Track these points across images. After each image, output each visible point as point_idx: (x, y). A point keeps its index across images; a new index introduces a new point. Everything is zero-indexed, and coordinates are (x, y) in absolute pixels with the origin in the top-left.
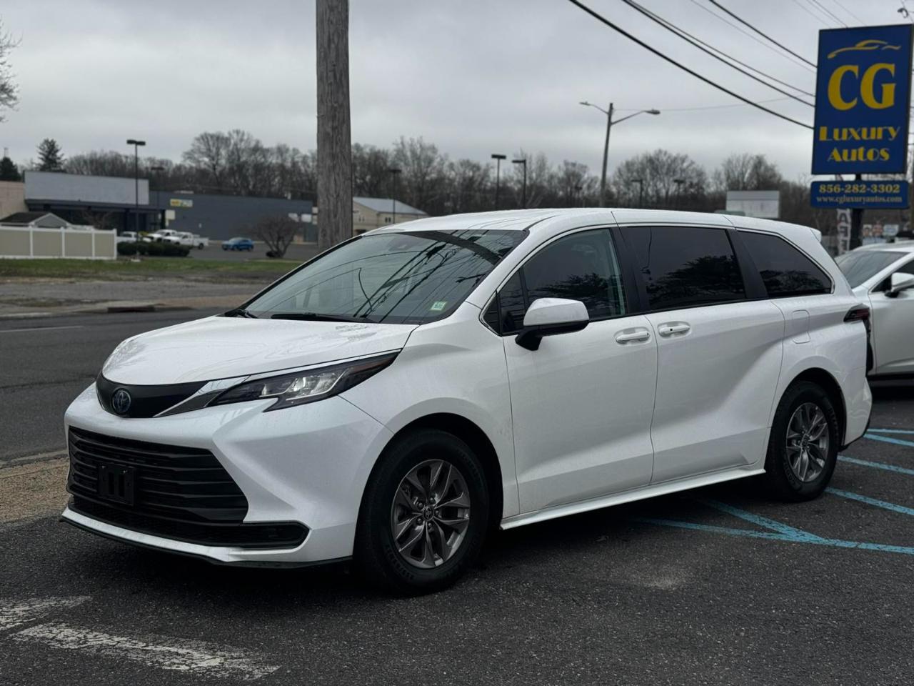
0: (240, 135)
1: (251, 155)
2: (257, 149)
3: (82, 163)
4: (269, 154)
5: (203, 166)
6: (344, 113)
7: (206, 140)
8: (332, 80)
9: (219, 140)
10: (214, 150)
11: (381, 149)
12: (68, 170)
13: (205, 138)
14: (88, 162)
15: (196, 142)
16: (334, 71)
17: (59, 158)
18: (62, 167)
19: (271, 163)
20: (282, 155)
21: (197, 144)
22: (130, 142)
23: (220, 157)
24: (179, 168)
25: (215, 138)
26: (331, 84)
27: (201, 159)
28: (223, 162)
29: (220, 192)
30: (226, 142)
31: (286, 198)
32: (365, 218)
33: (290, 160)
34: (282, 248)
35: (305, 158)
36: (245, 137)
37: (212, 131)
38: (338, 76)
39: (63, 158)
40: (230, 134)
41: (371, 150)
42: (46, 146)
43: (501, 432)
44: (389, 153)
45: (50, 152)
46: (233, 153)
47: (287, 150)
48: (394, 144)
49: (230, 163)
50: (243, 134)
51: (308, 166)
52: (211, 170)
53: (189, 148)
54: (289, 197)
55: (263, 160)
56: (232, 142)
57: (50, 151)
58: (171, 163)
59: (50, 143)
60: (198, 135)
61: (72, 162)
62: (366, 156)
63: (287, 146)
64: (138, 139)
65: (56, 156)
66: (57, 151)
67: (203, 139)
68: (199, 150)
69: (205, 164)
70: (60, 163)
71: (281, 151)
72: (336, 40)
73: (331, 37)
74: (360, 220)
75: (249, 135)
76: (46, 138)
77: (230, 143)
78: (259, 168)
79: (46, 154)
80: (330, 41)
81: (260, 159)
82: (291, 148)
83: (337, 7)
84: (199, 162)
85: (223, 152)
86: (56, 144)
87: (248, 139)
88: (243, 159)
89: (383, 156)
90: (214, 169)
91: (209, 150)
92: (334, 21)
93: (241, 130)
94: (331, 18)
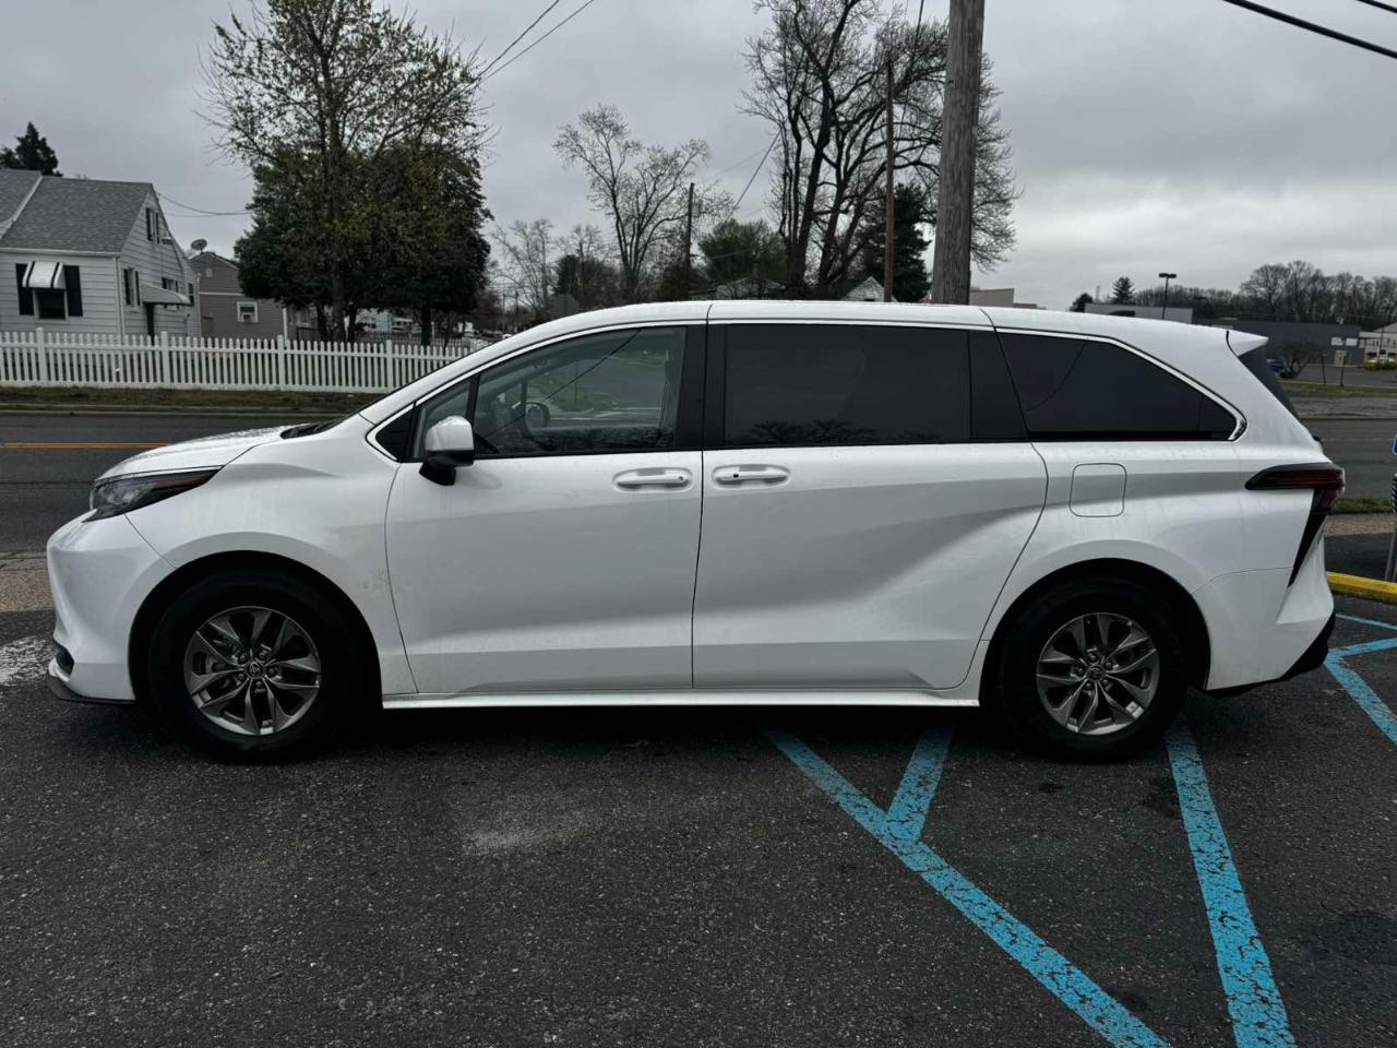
2: (1317, 278)
5: (1259, 295)
9: (1279, 271)
10: (1272, 280)
13: (1265, 270)
18: (1132, 300)
19: (1329, 291)
20: (1343, 283)
21: (1256, 275)
24: (1237, 298)
29: (1274, 319)
34: (1296, 370)
35: (1368, 285)
40: (1290, 265)
45: (1123, 289)
46: (1291, 282)
47: (1349, 278)
53: (1248, 279)
54: (1341, 322)
57: (1124, 285)
60: (1258, 267)
64: (1170, 273)
71: (1343, 279)
78: (1315, 295)
81: (1319, 287)
82: (1354, 275)
85: (1281, 282)
90: (1270, 298)
91: (1267, 281)
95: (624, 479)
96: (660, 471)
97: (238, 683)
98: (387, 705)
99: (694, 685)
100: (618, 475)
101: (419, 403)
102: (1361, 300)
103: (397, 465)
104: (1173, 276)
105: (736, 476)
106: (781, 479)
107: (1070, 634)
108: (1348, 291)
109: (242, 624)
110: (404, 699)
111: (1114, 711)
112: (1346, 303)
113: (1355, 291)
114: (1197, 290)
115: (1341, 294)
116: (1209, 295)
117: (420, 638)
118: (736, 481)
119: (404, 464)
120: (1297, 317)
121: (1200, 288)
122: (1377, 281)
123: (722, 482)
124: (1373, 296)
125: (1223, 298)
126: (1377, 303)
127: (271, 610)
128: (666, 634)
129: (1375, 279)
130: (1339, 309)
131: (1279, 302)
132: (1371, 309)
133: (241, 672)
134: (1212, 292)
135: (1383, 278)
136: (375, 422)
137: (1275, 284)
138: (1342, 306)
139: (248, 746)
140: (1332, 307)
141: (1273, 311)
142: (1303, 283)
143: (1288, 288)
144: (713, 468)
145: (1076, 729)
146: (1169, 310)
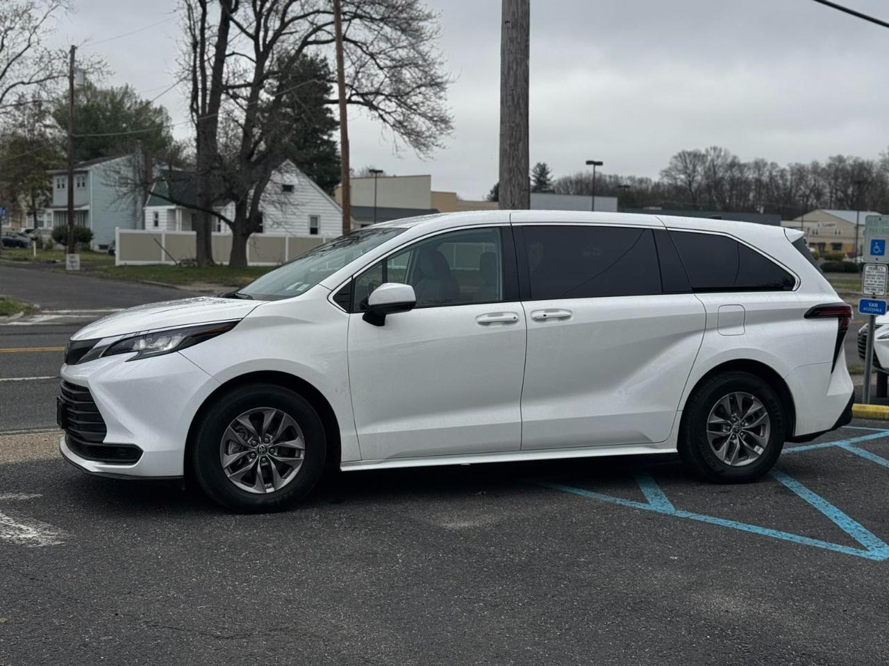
0: (717, 152)
1: (727, 171)
2: (733, 165)
3: (569, 184)
4: (746, 169)
5: (679, 183)
6: (520, 131)
7: (683, 158)
8: (510, 103)
9: (697, 157)
10: (691, 167)
11: (866, 160)
12: (556, 190)
13: (683, 156)
14: (574, 182)
15: (675, 160)
16: (512, 95)
17: (549, 180)
18: (551, 188)
20: (759, 170)
21: (674, 161)
22: (589, 163)
23: (696, 173)
24: (657, 185)
25: (692, 156)
26: (509, 106)
27: (677, 176)
28: (699, 178)
30: (703, 159)
31: (758, 212)
32: (842, 232)
33: (767, 174)
35: (783, 172)
36: (722, 154)
37: (690, 149)
38: (516, 99)
39: (552, 180)
40: (707, 151)
41: (855, 161)
42: (538, 169)
43: (336, 391)
44: (874, 163)
46: (709, 169)
47: (765, 164)
48: (880, 154)
49: (707, 179)
50: (721, 150)
51: (786, 180)
52: (688, 187)
53: (666, 166)
54: (762, 211)
55: (739, 175)
56: (709, 158)
58: (650, 180)
59: (541, 166)
60: (676, 154)
61: (559, 184)
62: (849, 168)
63: (766, 161)
64: (596, 160)
65: (546, 177)
66: (548, 173)
67: (680, 157)
68: (676, 167)
69: (682, 180)
70: (550, 185)
71: (759, 165)
72: (515, 67)
73: (511, 65)
74: (836, 233)
75: (726, 150)
76: (538, 162)
77: (707, 159)
78: (735, 183)
79: (537, 175)
80: (509, 68)
81: (737, 174)
82: (769, 162)
83: (517, 38)
84: (676, 179)
85: (699, 169)
86: (547, 167)
87: (725, 154)
88: (721, 174)
89: (868, 168)
90: (690, 185)
91: (686, 167)
92: (514, 51)
93: (719, 147)
94: (511, 48)
95: (481, 319)
96: (501, 314)
97: (250, 460)
98: (343, 469)
99: (522, 449)
100: (478, 317)
101: (354, 276)
102: (777, 188)
103: (348, 315)
104: (600, 164)
105: (545, 315)
106: (567, 317)
107: (722, 406)
108: (765, 178)
109: (257, 419)
110: (353, 465)
111: (749, 451)
112: (764, 191)
113: (771, 178)
114: (616, 177)
115: (758, 181)
116: (629, 183)
117: (366, 423)
118: (544, 319)
119: (352, 314)
120: (718, 206)
121: (620, 175)
122: (791, 168)
123: (537, 319)
124: (788, 184)
125: (644, 185)
126: (794, 191)
127: (276, 409)
128: (507, 415)
129: (789, 165)
130: (758, 198)
131: (699, 189)
132: (788, 196)
133: (253, 452)
134: (631, 178)
135: (797, 164)
136: (332, 289)
137: (694, 171)
138: (760, 194)
139: (260, 501)
140: (751, 195)
141: (694, 199)
142: (721, 169)
143: (707, 176)
144: (530, 311)
145: (730, 463)
146: (598, 200)
